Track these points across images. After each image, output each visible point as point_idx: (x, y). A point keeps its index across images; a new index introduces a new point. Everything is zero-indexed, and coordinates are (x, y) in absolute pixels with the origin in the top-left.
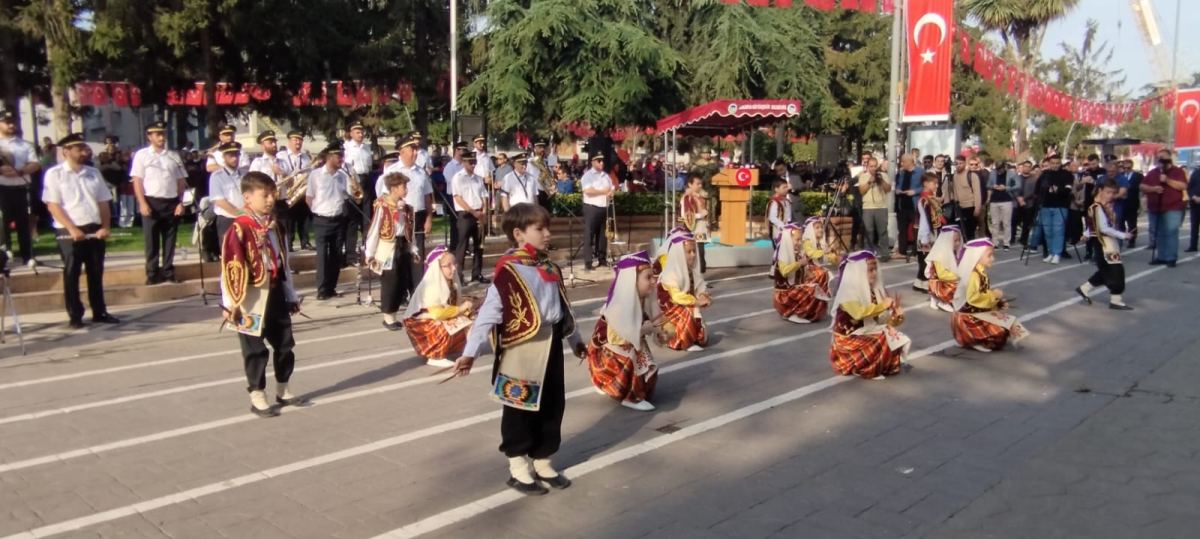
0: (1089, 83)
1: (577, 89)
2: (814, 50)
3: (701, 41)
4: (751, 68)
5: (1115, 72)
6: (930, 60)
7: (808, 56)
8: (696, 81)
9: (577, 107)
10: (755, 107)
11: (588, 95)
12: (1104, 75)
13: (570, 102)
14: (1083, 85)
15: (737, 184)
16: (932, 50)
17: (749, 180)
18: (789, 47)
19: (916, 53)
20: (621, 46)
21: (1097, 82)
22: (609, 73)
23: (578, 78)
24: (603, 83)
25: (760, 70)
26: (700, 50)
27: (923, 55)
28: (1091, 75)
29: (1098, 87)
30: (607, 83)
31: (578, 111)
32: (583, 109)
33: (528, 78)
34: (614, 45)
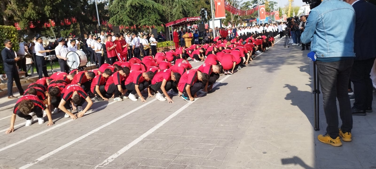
0: (236, 4)
1: (143, 18)
2: (193, 4)
3: (167, 3)
4: (184, 10)
5: (241, 1)
6: (220, 5)
7: (192, 5)
8: (166, 13)
9: (144, 22)
10: (192, 19)
11: (146, 19)
12: (238, 2)
13: (142, 21)
14: (235, 5)
15: (189, 37)
16: (220, 2)
17: (191, 35)
18: (188, 3)
19: (216, 3)
20: (153, 7)
21: (238, 4)
22: (150, 13)
23: (143, 15)
24: (149, 16)
25: (186, 10)
26: (167, 5)
27: (218, 3)
28: (236, 2)
29: (238, 6)
30: (150, 16)
31: (145, 23)
32: (146, 22)
33: (128, 16)
34: (151, 6)
